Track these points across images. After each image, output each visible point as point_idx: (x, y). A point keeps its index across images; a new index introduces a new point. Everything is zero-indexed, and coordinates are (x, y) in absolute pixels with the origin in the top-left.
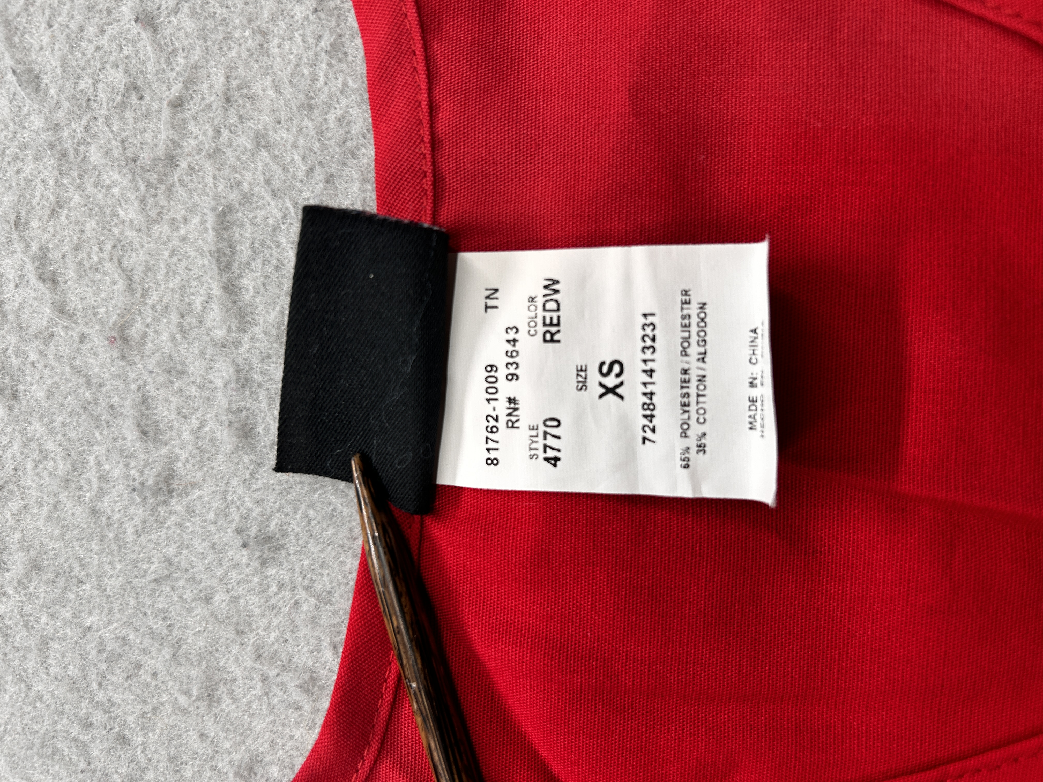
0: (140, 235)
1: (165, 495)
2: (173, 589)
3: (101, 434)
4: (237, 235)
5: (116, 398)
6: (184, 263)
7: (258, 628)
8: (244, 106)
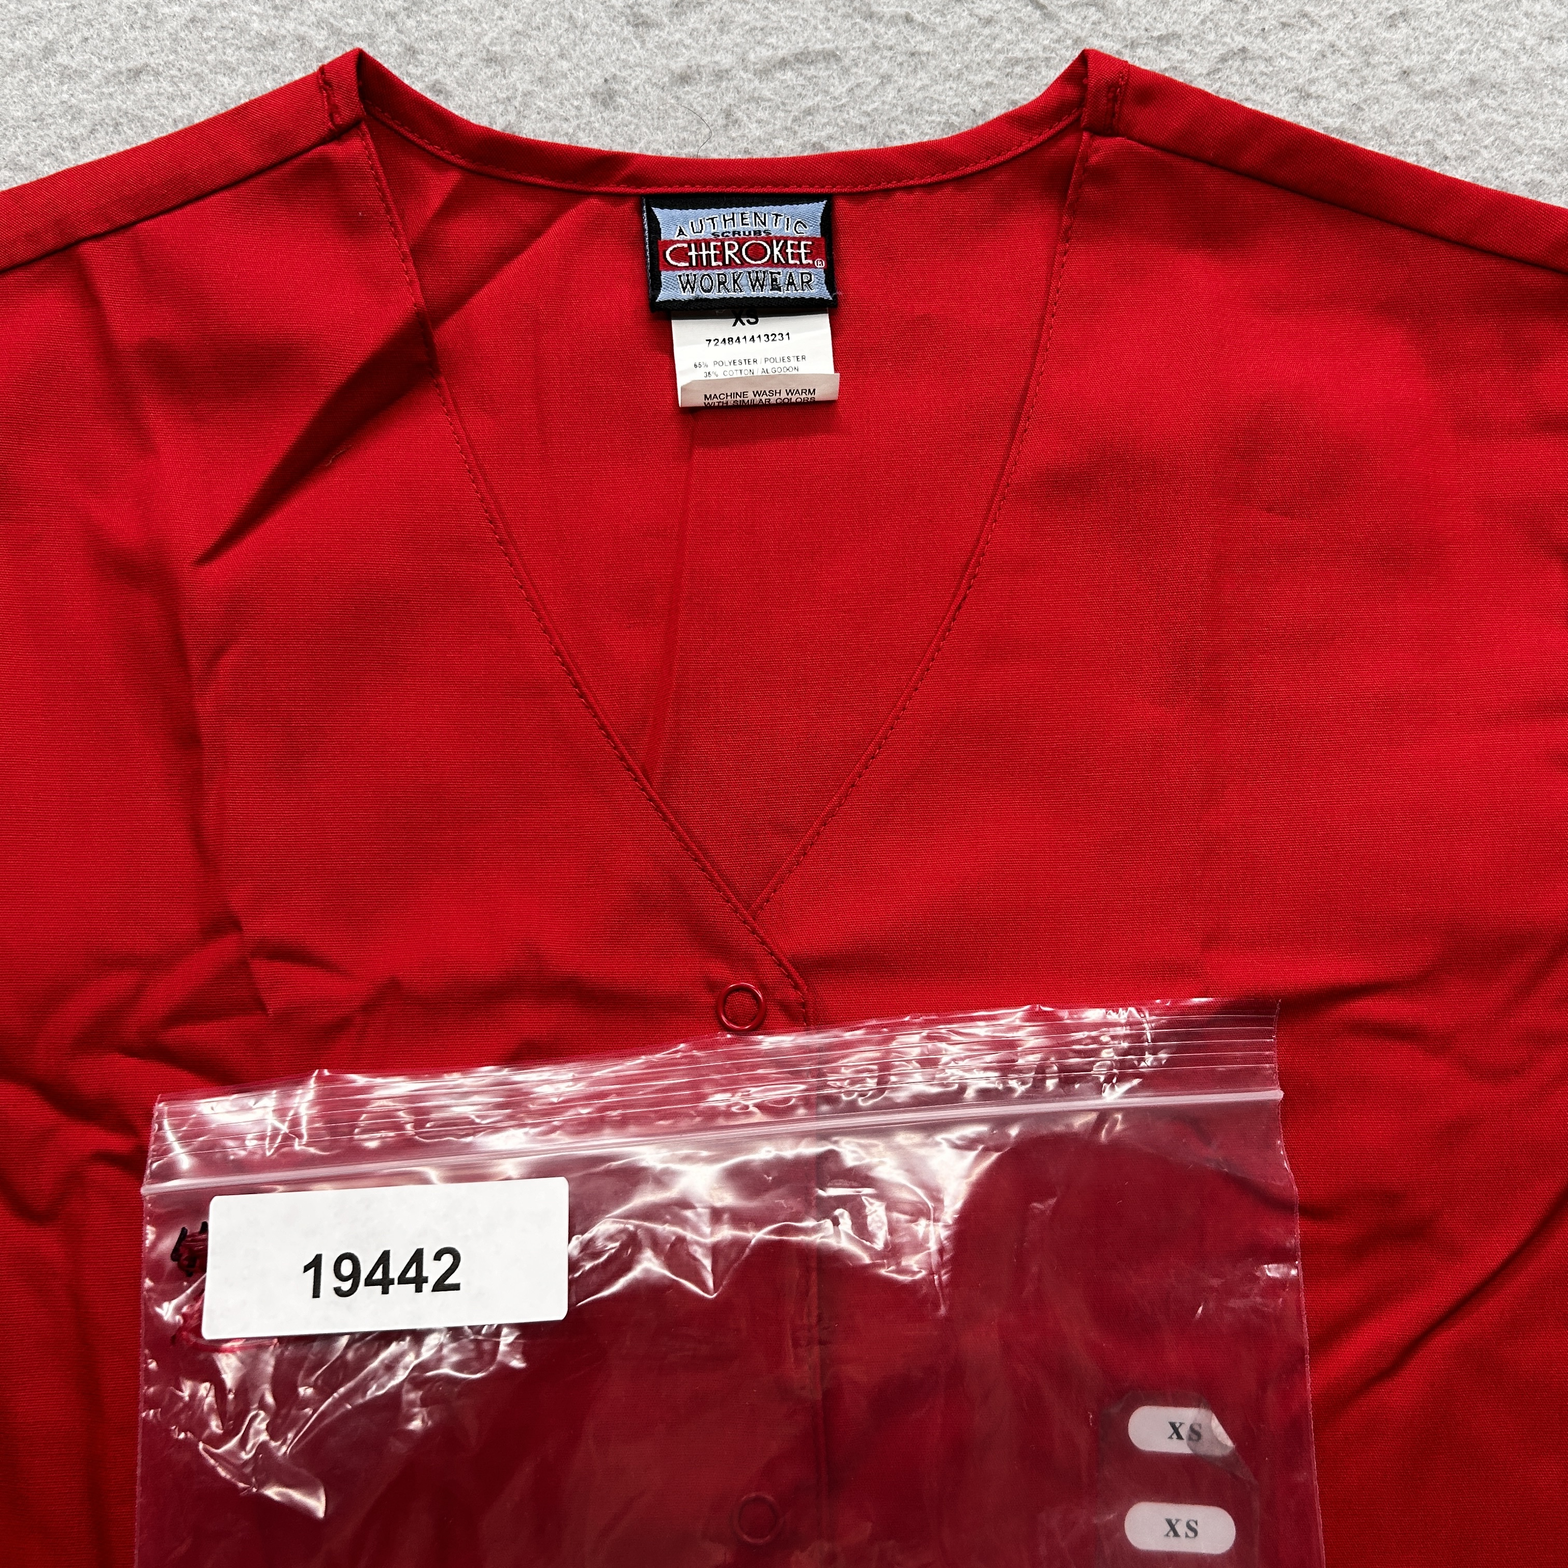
1: (634, 21)
2: (567, 30)
4: (821, 66)
6: (798, 29)
8: (909, 66)
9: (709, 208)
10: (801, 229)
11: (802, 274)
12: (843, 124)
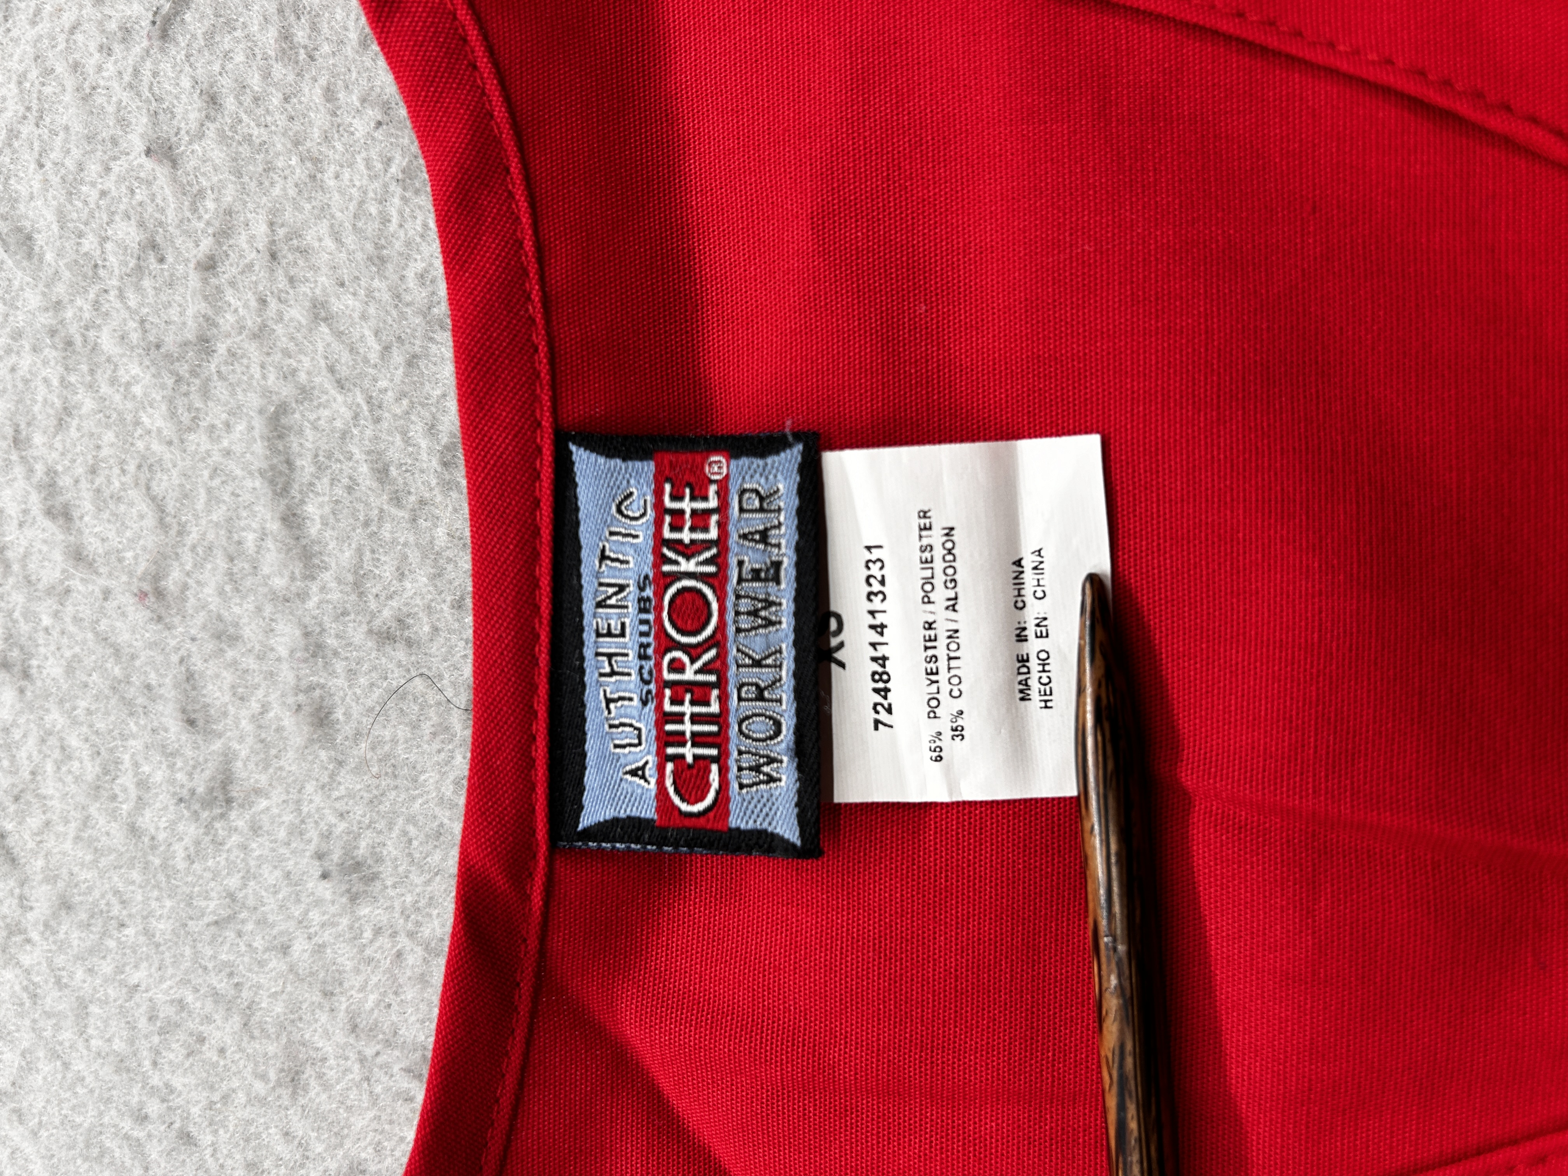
0: (172, 449)
1: (222, 806)
2: (239, 934)
3: (137, 723)
4: (295, 445)
5: (153, 675)
6: (230, 487)
7: (352, 987)
8: (295, 263)
9: (583, 706)
10: (635, 506)
11: (742, 510)
12: (405, 402)
